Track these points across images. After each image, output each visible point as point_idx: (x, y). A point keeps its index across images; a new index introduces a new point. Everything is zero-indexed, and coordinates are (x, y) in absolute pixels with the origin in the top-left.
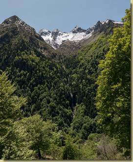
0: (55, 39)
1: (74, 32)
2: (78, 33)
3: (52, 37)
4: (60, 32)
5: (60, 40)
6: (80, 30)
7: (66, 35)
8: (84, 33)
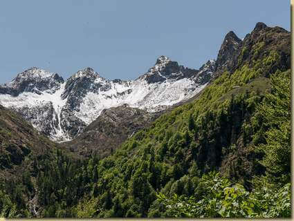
0: (73, 104)
1: (152, 79)
2: (168, 83)
3: (63, 97)
4: (98, 80)
5: (94, 107)
6: (172, 70)
7: (121, 88)
8: (187, 83)
